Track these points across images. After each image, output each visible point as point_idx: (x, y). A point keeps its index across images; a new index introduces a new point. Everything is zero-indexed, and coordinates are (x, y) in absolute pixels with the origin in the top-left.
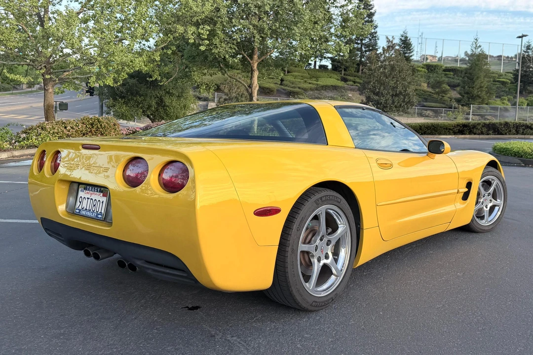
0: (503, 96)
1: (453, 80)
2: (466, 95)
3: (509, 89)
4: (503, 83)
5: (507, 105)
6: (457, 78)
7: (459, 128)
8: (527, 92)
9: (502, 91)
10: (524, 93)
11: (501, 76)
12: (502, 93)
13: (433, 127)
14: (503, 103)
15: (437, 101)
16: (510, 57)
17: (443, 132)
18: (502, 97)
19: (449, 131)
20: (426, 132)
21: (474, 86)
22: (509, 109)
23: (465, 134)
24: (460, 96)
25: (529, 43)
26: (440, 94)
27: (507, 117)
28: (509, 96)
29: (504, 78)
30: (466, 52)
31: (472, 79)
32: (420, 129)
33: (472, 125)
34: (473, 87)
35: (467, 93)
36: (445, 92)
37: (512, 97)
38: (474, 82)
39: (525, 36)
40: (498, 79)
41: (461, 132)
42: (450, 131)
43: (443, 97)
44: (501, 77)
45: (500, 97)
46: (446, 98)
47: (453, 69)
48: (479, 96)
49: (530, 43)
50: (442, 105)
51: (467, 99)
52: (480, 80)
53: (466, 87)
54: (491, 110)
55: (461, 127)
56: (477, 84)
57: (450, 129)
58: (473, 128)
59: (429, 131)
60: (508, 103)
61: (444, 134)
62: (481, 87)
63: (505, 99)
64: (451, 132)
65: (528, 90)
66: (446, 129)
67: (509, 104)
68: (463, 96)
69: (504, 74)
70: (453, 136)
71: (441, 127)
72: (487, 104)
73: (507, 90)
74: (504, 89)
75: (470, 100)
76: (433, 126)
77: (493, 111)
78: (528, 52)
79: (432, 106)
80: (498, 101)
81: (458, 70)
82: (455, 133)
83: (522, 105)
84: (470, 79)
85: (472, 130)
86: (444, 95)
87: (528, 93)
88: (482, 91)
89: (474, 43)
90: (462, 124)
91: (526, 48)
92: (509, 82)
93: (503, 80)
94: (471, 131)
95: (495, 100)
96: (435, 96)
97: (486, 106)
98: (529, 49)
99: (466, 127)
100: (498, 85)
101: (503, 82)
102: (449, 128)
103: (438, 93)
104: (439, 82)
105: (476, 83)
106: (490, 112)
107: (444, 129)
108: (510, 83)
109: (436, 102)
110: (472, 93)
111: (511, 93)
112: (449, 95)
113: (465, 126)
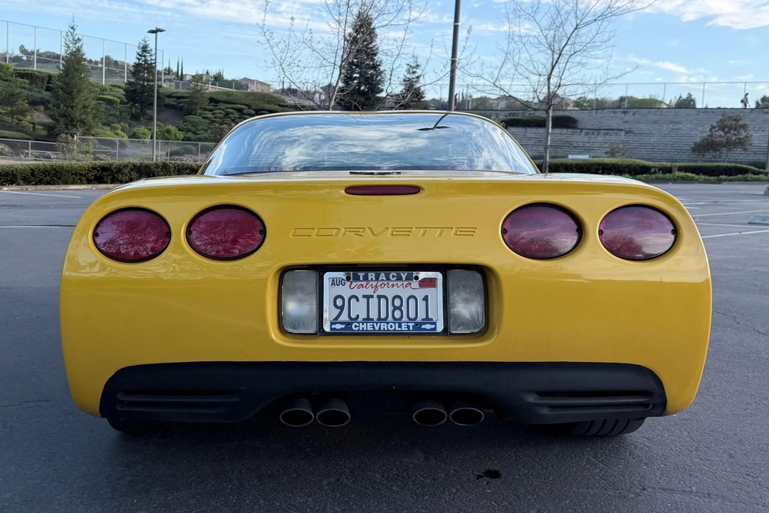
0: (113, 123)
1: (32, 93)
2: (63, 119)
3: (121, 113)
4: (110, 102)
5: (123, 137)
6: (36, 89)
7: (95, 172)
8: (147, 117)
9: (111, 115)
10: (142, 119)
11: (104, 90)
12: (111, 119)
13: (54, 172)
14: (117, 134)
15: (12, 127)
16: (94, 61)
17: (72, 180)
18: (113, 125)
19: (80, 179)
20: (42, 179)
21: (74, 104)
22: (127, 143)
23: (106, 183)
24: (51, 121)
25: (145, 42)
26: (15, 116)
27: (127, 156)
28: (122, 124)
29: (110, 95)
30: (22, 46)
31: (70, 93)
32: (33, 174)
33: (115, 168)
34: (72, 107)
35: (64, 116)
36: (23, 113)
37: (127, 125)
38: (73, 99)
39: (161, 31)
40: (101, 96)
41: (99, 180)
42: (82, 177)
43: (20, 120)
44: (105, 93)
45: (109, 125)
46: (25, 123)
47: (27, 74)
48: (83, 122)
49: (147, 43)
50: (21, 134)
51: (64, 126)
52: (83, 95)
53: (62, 105)
54: (100, 144)
55: (98, 171)
56: (80, 100)
57: (81, 175)
58: (117, 172)
59: (48, 178)
60: (123, 134)
61: (73, 184)
62: (85, 107)
63: (116, 129)
64: (84, 179)
65: (147, 114)
66: (76, 174)
67: (126, 136)
68: (58, 121)
69: (108, 87)
70: (90, 186)
71: (67, 171)
72: (93, 135)
73: (118, 113)
74: (112, 112)
75: (70, 127)
76: (55, 170)
77: (104, 147)
78: (145, 56)
79: (4, 135)
80: (107, 130)
81: (37, 77)
82: (89, 182)
83: (145, 138)
84: (67, 93)
85: (116, 175)
86: (22, 118)
87: (148, 120)
88: (86, 113)
89: (69, 34)
90: (100, 166)
91: (141, 50)
92: (119, 101)
93: (109, 97)
94: (114, 177)
95: (103, 129)
96: (5, 118)
97: (92, 137)
98: (146, 51)
99: (106, 172)
100: (104, 106)
101: (110, 100)
102: (81, 172)
103: (11, 114)
104: (12, 95)
105: (77, 100)
106: (100, 148)
107: (72, 174)
108: (120, 103)
109: (10, 128)
110: (72, 115)
111: (125, 118)
112: (28, 118)
113: (104, 169)
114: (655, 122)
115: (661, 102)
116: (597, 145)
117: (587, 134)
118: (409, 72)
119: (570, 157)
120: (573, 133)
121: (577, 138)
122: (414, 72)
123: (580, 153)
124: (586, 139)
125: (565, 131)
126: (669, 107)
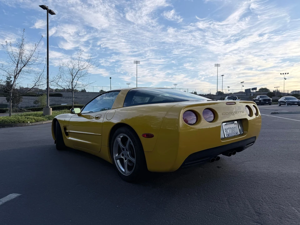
114: (83, 95)
115: (78, 91)
116: (68, 101)
117: (65, 98)
118: (7, 79)
119: (62, 104)
120: (61, 98)
121: (63, 99)
122: (10, 79)
123: (64, 103)
124: (65, 99)
125: (59, 97)
126: (80, 92)
